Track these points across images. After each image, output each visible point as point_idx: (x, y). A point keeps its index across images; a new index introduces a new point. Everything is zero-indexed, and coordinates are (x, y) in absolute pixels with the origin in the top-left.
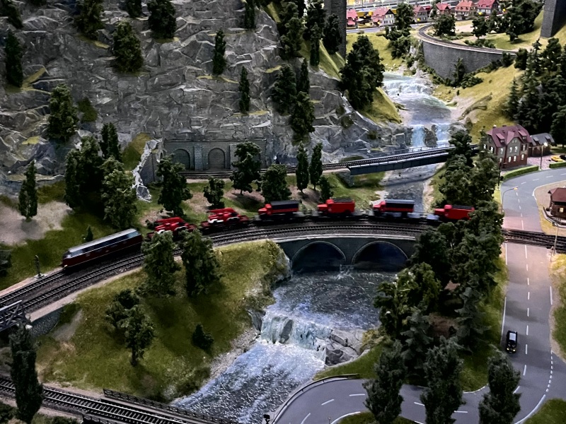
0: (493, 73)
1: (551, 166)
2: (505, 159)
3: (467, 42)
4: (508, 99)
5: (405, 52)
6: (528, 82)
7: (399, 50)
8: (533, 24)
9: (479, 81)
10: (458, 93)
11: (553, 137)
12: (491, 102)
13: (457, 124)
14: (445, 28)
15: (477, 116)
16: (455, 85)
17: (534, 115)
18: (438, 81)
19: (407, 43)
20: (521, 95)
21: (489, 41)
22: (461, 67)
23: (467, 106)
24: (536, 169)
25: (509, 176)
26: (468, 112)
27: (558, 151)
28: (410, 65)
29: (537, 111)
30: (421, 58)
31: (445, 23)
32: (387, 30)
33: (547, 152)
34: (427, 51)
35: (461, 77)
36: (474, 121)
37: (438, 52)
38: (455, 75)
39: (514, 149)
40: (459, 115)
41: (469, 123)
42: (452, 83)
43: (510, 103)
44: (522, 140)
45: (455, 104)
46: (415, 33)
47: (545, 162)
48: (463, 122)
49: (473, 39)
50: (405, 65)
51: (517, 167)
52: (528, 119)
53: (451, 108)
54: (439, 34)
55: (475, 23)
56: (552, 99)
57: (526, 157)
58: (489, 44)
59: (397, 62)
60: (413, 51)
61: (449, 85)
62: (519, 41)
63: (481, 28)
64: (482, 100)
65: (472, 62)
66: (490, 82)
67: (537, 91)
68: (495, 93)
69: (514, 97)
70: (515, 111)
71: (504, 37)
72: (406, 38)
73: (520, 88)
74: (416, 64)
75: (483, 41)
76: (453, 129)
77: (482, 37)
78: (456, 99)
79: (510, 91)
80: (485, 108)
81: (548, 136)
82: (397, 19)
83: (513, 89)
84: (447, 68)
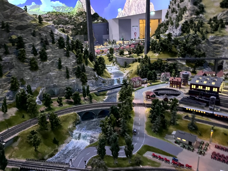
0: (133, 64)
1: (147, 86)
2: (136, 85)
3: (127, 57)
4: (137, 70)
5: (112, 60)
6: (141, 66)
7: (111, 59)
9: (130, 66)
10: (125, 69)
11: (148, 79)
12: (133, 71)
13: (125, 77)
14: (122, 53)
15: (130, 75)
16: (125, 67)
17: (143, 74)
18: (121, 67)
20: (140, 69)
21: (132, 56)
22: (126, 63)
23: (127, 73)
24: (144, 87)
25: (137, 90)
26: (127, 74)
27: (149, 82)
28: (114, 63)
30: (116, 61)
31: (121, 52)
32: (107, 54)
33: (146, 83)
34: (118, 59)
35: (126, 65)
36: (129, 76)
37: (120, 59)
38: (124, 65)
39: (138, 83)
40: (126, 75)
41: (128, 77)
42: (124, 67)
43: (137, 71)
44: (140, 80)
46: (114, 55)
47: (146, 85)
48: (126, 77)
49: (128, 56)
50: (112, 63)
51: (139, 87)
53: (124, 73)
54: (120, 55)
55: (129, 52)
56: (147, 70)
57: (141, 84)
58: (132, 57)
59: (111, 62)
60: (114, 59)
61: (123, 67)
62: (139, 56)
63: (130, 53)
64: (131, 71)
65: (128, 61)
66: (133, 66)
67: (143, 68)
68: (134, 69)
69: (138, 69)
71: (136, 55)
72: (112, 56)
73: (139, 67)
74: (115, 63)
75: (130, 56)
76: (124, 79)
77: (131, 55)
78: (125, 71)
79: (137, 68)
80: (132, 73)
81: (146, 79)
82: (110, 51)
83: (138, 68)
84: (122, 64)
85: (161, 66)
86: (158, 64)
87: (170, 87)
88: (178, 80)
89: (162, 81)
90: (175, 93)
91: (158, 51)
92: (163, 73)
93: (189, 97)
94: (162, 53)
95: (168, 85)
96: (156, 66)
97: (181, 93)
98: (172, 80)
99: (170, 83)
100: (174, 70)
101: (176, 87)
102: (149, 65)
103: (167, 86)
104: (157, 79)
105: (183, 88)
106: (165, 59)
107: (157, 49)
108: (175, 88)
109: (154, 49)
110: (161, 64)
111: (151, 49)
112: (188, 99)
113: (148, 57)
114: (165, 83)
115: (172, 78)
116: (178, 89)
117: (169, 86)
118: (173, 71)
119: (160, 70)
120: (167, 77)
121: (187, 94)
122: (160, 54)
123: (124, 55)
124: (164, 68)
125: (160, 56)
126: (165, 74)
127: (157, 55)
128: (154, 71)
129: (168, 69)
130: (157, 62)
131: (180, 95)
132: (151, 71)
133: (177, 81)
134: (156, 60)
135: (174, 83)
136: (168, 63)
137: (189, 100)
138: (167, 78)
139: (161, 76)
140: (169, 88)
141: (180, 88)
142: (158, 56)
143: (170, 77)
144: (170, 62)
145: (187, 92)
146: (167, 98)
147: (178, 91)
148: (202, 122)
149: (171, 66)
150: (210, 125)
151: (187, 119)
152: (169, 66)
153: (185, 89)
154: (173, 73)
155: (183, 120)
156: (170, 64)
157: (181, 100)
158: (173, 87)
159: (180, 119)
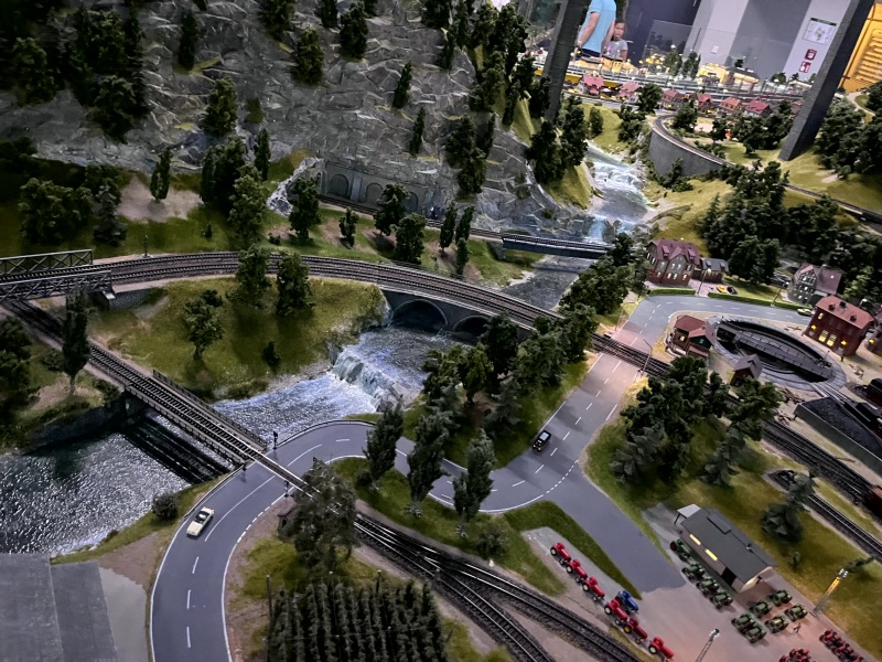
0: (708, 184)
1: (710, 295)
2: (665, 274)
3: (697, 143)
4: (706, 215)
5: (632, 137)
6: (735, 203)
7: (628, 133)
8: (779, 141)
9: (690, 188)
10: (665, 196)
11: (730, 266)
12: (688, 213)
13: (644, 226)
14: (684, 122)
15: (667, 224)
16: (667, 186)
17: (724, 238)
18: (653, 177)
19: (637, 128)
20: (720, 213)
21: (723, 148)
22: (678, 168)
23: (664, 210)
24: (693, 293)
25: (658, 293)
26: (660, 217)
27: (730, 282)
28: (633, 152)
29: (729, 236)
30: (646, 149)
31: (684, 117)
32: (623, 110)
33: (716, 280)
34: (654, 141)
35: (675, 179)
36: (662, 229)
37: (662, 146)
38: (670, 175)
39: (677, 266)
40: (651, 218)
41: (656, 229)
42: (664, 182)
43: (705, 219)
44: (689, 260)
45: (656, 205)
46: (650, 120)
47: (707, 288)
48: (650, 226)
49: (707, 141)
50: (627, 151)
51: (672, 286)
52: (717, 241)
53: (649, 209)
54: (675, 126)
55: (716, 125)
56: (747, 227)
57: (688, 278)
58: (720, 152)
59: (622, 145)
60: (641, 138)
61: (661, 184)
62: (752, 156)
63: (719, 133)
64: (681, 208)
65: (691, 164)
66: (700, 192)
67: (739, 215)
68: (696, 204)
69: (712, 214)
70: (707, 230)
71: (741, 147)
72: (639, 123)
73: (722, 206)
74: (638, 152)
75: (714, 147)
76: (637, 230)
77: (719, 142)
78: (661, 201)
79: (709, 206)
80: (679, 218)
81: (724, 263)
82: (640, 98)
83: (713, 205)
84: (665, 167)
85: (817, 234)
86: (813, 219)
87: (807, 333)
88: (853, 319)
89: (791, 296)
90: (808, 367)
91: (842, 164)
92: (811, 267)
93: (853, 406)
94: (854, 180)
95: (804, 323)
96: (799, 228)
97: (839, 375)
98: (831, 308)
99: (815, 320)
100: (867, 270)
101: (830, 343)
102: (769, 212)
103: (795, 325)
104: (769, 282)
105: (861, 360)
106: (857, 208)
107: (842, 155)
108: (824, 346)
109: (830, 152)
110: (824, 224)
111: (819, 143)
112: (846, 415)
113: (782, 177)
114: (795, 308)
115: (836, 302)
116: (834, 357)
117: (805, 328)
118: (863, 273)
119: (808, 251)
120: (818, 287)
121: (857, 389)
122: (845, 178)
123: (692, 131)
124: (827, 246)
125: (840, 186)
126: (817, 272)
127: (830, 178)
128: (775, 242)
129: (847, 257)
130: (813, 208)
131: (821, 384)
132: (763, 237)
133: (848, 320)
134: (813, 198)
135: (831, 322)
136: (860, 233)
137: (845, 419)
138: (817, 293)
139: (797, 276)
140: (799, 335)
141: (850, 353)
142: (831, 188)
143: (834, 293)
144: (872, 231)
145: (866, 381)
146: (753, 370)
147: (830, 361)
148: (834, 525)
149: (864, 248)
150: (859, 548)
151: (782, 485)
152: (855, 247)
153: (864, 368)
154: (854, 282)
155: (763, 482)
156: (867, 241)
157: (812, 404)
158: (819, 336)
159: (749, 474)
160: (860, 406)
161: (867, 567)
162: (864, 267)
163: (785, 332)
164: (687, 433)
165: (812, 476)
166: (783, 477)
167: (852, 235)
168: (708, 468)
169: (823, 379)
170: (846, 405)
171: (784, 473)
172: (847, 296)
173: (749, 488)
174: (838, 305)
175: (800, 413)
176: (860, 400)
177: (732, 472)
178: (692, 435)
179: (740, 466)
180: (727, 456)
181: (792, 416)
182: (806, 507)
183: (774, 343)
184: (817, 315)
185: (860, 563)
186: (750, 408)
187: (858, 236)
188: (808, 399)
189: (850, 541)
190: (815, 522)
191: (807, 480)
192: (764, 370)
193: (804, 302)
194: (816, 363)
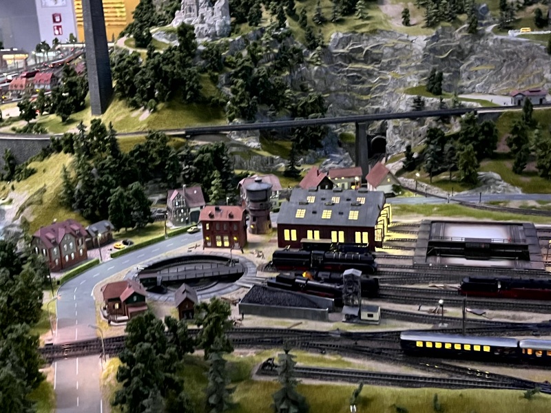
88: (231, 216)
89: (175, 223)
90: (224, 270)
91: (146, 99)
92: (175, 192)
93: (274, 281)
94: (163, 108)
95: (199, 239)
97: (248, 265)
98: (211, 216)
99: (206, 233)
100: (216, 173)
101: (227, 244)
103: (193, 244)
104: (151, 221)
105: (254, 245)
106: (178, 130)
107: (142, 91)
108: (223, 248)
114: (185, 230)
115: (210, 209)
116: (236, 253)
118: (214, 178)
120: (190, 205)
121: (267, 267)
122: (155, 110)
124: (176, 170)
125: (156, 118)
126: (182, 193)
127: (144, 115)
129: (195, 172)
130: (148, 145)
131: (242, 278)
133: (227, 219)
134: (143, 136)
136: (192, 148)
137: (275, 295)
138: (192, 210)
139: (170, 205)
140: (201, 251)
142: (149, 122)
143: (203, 203)
144: (200, 143)
145: (268, 258)
146: (191, 298)
147: (237, 258)
148: (321, 379)
149: (203, 158)
150: (348, 384)
151: (270, 375)
152: (196, 160)
153: (260, 249)
154: (213, 188)
155: (257, 382)
156: (201, 152)
157: (247, 298)
158: (215, 243)
159: (242, 383)
160: (278, 278)
161: (362, 394)
162: (211, 173)
163: (190, 254)
164: (177, 383)
165: (287, 352)
166: (267, 368)
167: (188, 152)
168: (212, 401)
169: (241, 275)
170: (269, 284)
171: (266, 364)
172: (213, 201)
173: (250, 395)
174: (214, 212)
175: (244, 310)
176: (275, 275)
177: (231, 391)
178: (182, 382)
179: (233, 382)
180: (219, 380)
181: (240, 317)
182: (298, 379)
183: (188, 267)
184: (204, 227)
185: (357, 394)
186: (212, 328)
187: (193, 151)
188: (242, 296)
189: (339, 384)
190: (309, 386)
191: (285, 357)
192: (197, 293)
193: (187, 222)
194: (227, 265)
